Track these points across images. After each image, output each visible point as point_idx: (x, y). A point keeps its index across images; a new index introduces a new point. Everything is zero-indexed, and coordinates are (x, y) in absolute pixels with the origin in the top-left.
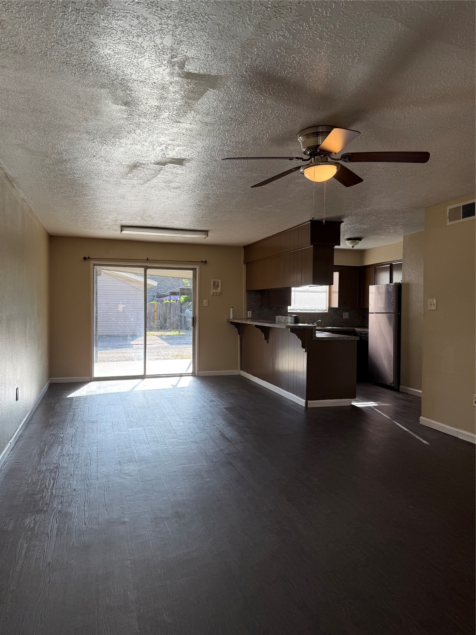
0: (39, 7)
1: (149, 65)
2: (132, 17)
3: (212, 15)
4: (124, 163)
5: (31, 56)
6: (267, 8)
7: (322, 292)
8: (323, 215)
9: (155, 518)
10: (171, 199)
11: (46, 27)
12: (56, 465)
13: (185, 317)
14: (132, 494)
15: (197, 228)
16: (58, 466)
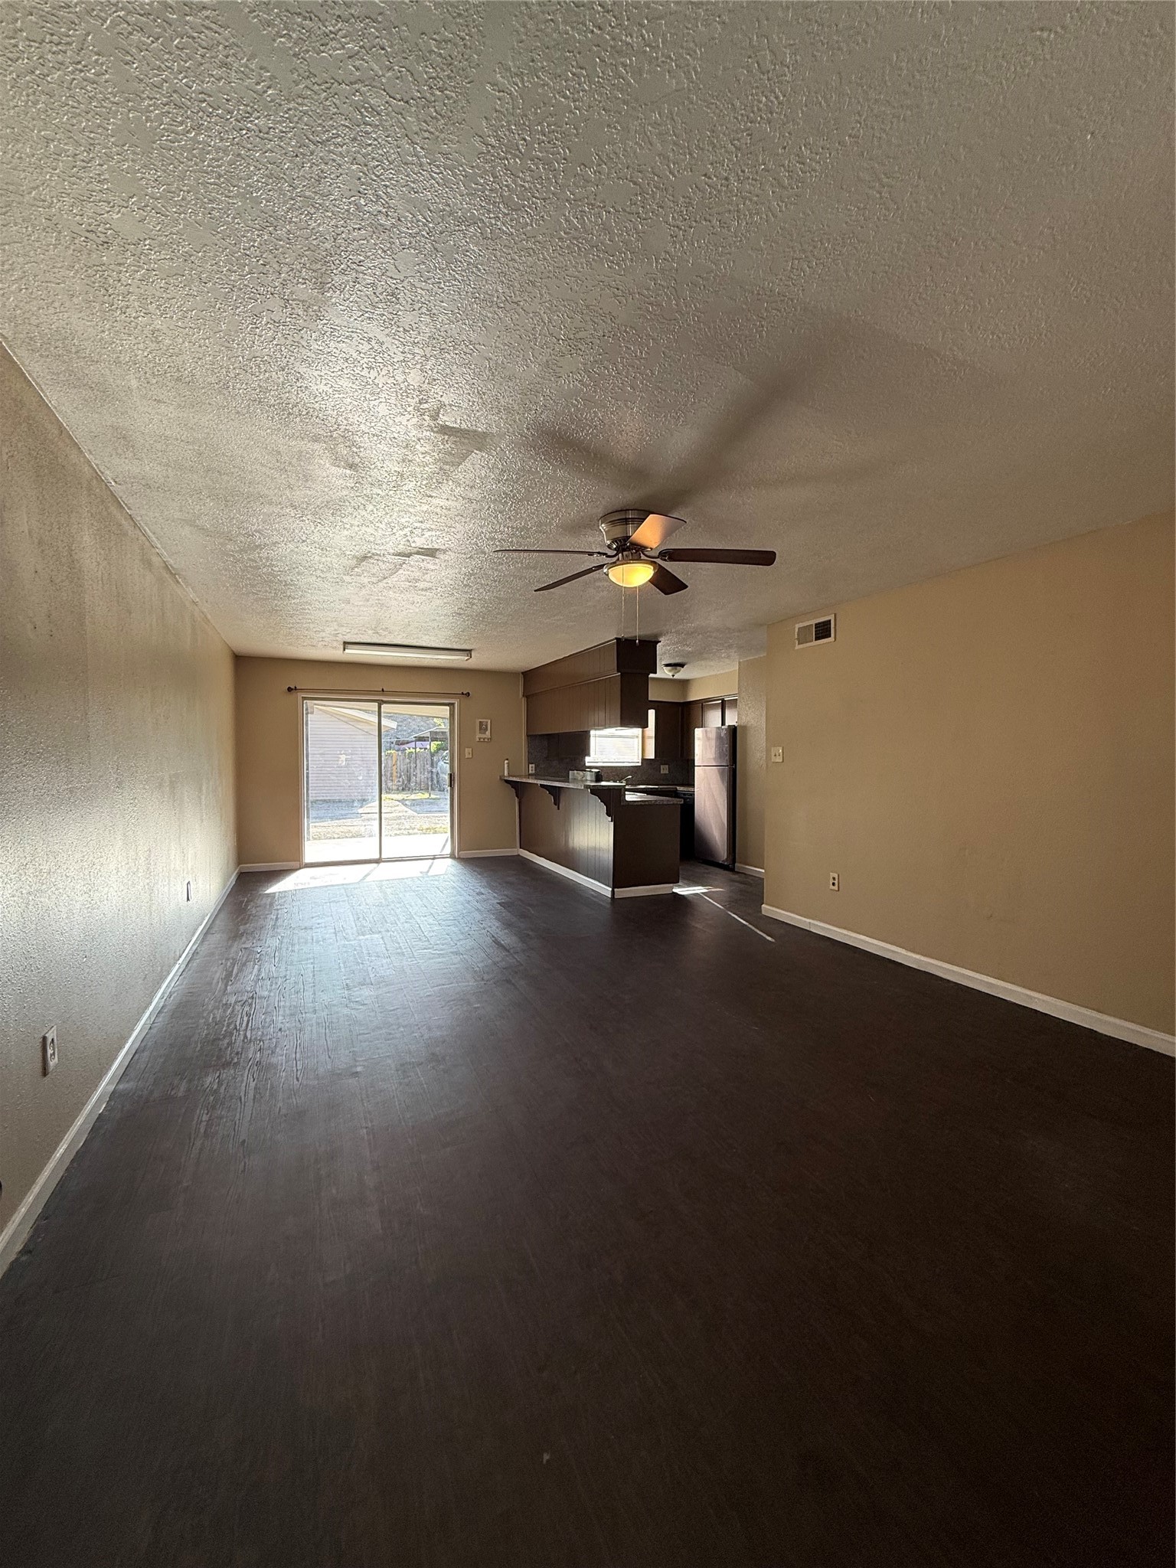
0: (214, 313)
1: (387, 412)
2: (361, 339)
3: (480, 344)
4: (348, 553)
5: (203, 388)
6: (558, 340)
7: (632, 737)
8: (636, 631)
9: (402, 1065)
10: (418, 605)
11: (226, 344)
12: (251, 995)
13: (438, 773)
14: (366, 1032)
15: (455, 647)
16: (255, 996)
